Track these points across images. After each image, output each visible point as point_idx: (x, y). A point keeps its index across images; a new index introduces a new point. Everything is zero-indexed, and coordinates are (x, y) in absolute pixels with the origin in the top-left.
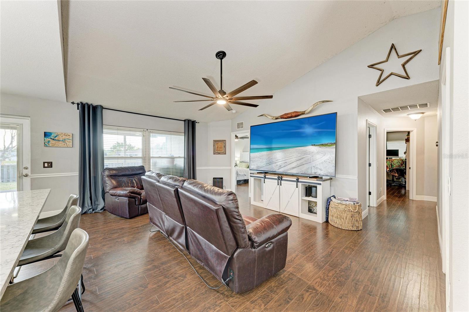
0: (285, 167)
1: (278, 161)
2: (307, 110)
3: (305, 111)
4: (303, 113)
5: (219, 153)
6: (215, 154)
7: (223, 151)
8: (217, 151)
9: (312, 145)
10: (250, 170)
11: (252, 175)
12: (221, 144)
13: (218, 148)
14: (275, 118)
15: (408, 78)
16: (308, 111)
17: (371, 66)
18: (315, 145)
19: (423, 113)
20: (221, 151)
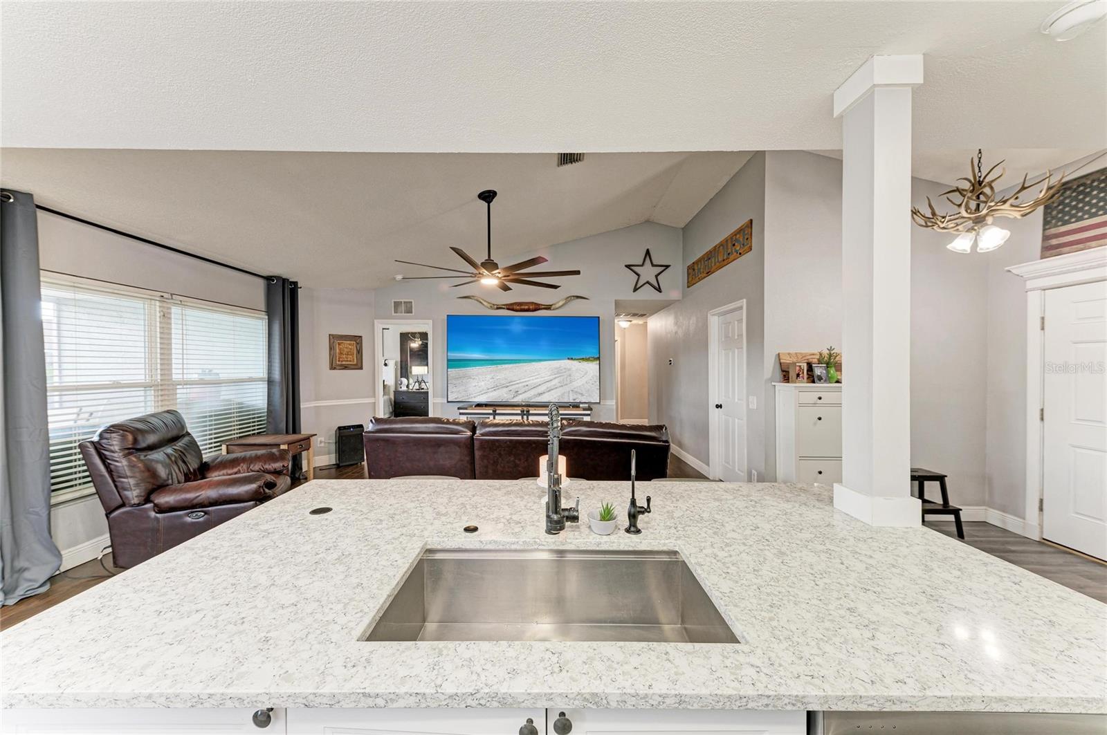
0: (526, 394)
1: (511, 384)
2: (554, 304)
3: (551, 305)
4: (548, 308)
5: (346, 367)
6: (335, 369)
7: (355, 363)
8: (339, 361)
9: (568, 359)
10: (448, 402)
11: (462, 411)
12: (350, 344)
13: (341, 353)
14: (495, 307)
15: (659, 290)
16: (557, 306)
17: (628, 266)
18: (572, 359)
19: (631, 321)
20: (350, 361)
